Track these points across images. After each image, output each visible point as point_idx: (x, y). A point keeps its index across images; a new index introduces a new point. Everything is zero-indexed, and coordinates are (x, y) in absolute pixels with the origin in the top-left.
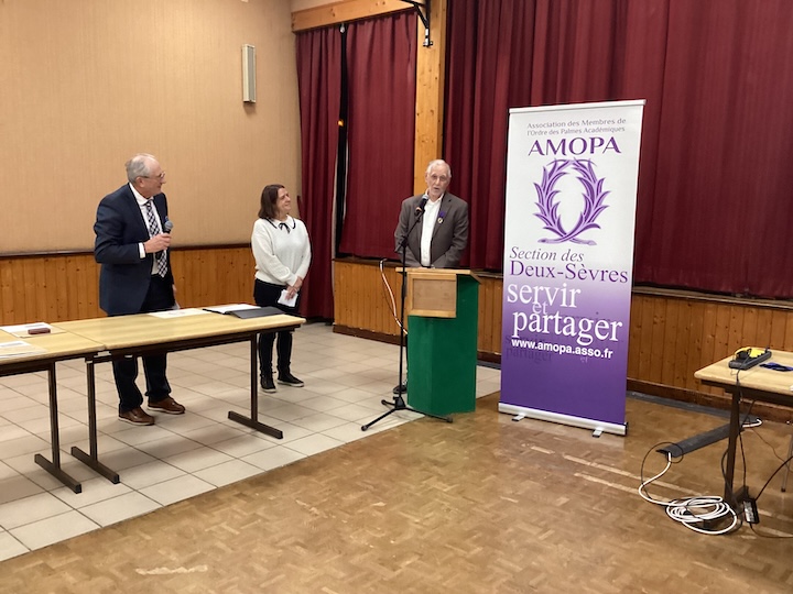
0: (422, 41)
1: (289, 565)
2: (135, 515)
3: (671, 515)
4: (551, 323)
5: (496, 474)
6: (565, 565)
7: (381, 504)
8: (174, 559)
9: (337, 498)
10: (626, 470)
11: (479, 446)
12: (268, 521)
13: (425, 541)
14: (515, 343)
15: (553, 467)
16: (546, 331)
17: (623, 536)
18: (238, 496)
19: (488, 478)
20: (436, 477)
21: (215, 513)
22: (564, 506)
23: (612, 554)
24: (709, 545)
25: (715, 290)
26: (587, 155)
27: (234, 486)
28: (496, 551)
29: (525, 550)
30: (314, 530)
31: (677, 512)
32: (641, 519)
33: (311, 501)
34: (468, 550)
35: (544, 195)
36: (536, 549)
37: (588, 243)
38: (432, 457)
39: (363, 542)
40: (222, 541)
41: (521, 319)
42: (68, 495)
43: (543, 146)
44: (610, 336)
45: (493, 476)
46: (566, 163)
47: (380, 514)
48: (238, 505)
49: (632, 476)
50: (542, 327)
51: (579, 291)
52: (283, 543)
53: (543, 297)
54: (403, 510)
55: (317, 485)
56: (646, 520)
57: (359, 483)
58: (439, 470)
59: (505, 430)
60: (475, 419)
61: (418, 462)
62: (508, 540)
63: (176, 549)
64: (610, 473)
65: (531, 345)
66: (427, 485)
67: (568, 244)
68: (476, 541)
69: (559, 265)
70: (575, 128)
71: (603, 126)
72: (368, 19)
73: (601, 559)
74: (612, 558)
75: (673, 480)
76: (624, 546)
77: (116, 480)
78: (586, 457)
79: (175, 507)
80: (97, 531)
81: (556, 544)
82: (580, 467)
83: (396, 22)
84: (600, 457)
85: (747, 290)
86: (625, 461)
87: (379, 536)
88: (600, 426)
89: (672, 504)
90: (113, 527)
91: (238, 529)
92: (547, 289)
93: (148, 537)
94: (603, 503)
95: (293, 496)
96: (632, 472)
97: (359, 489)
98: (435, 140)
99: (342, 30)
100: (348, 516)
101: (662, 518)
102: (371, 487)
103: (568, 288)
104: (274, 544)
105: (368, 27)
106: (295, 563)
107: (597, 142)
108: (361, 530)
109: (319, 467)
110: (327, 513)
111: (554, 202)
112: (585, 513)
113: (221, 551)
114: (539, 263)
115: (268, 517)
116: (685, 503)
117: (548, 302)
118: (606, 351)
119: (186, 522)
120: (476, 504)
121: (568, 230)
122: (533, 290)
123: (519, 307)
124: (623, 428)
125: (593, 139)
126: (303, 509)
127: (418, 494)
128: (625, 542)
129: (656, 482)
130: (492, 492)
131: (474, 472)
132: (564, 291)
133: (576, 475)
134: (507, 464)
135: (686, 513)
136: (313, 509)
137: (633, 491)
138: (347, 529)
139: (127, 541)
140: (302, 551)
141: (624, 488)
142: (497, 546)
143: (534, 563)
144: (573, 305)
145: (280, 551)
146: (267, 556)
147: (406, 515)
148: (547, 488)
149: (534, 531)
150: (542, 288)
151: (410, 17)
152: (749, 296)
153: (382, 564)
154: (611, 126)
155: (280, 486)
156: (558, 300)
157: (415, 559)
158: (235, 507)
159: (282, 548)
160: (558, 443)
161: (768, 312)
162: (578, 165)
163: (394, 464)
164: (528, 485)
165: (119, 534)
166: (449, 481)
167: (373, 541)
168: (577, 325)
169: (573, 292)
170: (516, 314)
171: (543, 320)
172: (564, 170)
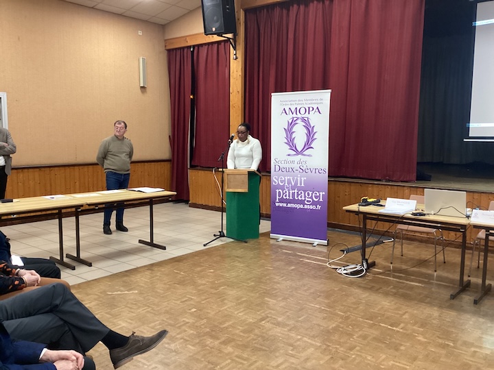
0: (232, 56)
3: (338, 271)
4: (293, 194)
14: (277, 204)
15: (291, 257)
16: (291, 198)
22: (292, 270)
26: (307, 115)
31: (341, 270)
35: (288, 133)
37: (308, 156)
41: (279, 192)
43: (287, 111)
44: (319, 199)
46: (298, 118)
50: (289, 196)
51: (305, 178)
53: (289, 182)
65: (285, 205)
67: (300, 156)
69: (296, 166)
70: (301, 102)
71: (313, 102)
82: (303, 257)
88: (316, 242)
92: (291, 178)
98: (240, 106)
103: (301, 177)
107: (311, 109)
111: (293, 137)
114: (287, 166)
117: (292, 184)
118: (318, 206)
121: (299, 150)
122: (285, 179)
123: (278, 187)
124: (326, 242)
125: (309, 108)
132: (299, 178)
135: (345, 270)
144: (303, 185)
148: (287, 264)
150: (289, 178)
154: (317, 102)
156: (296, 183)
160: (295, 249)
161: (395, 187)
162: (303, 120)
168: (305, 194)
169: (303, 179)
170: (277, 191)
171: (289, 193)
172: (297, 122)
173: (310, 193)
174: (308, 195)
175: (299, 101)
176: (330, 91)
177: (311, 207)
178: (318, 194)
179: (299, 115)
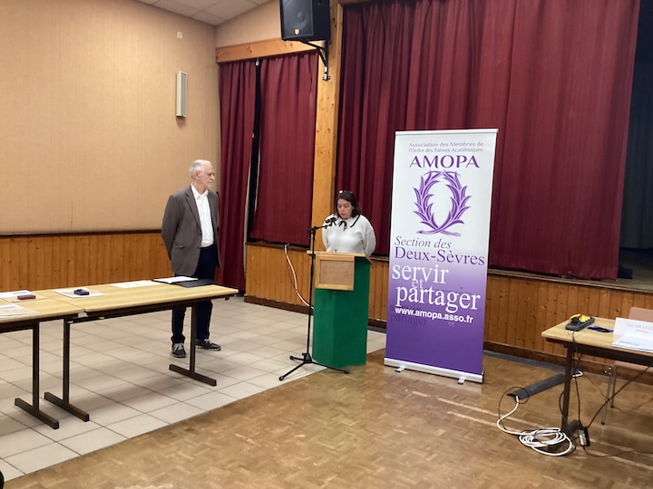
0: (321, 75)
1: (237, 482)
2: (107, 445)
3: (523, 442)
4: (426, 295)
5: (388, 412)
6: (449, 479)
7: (302, 436)
8: (144, 479)
9: (267, 432)
10: (485, 408)
11: (372, 391)
12: (214, 449)
13: (340, 463)
14: (398, 311)
15: (431, 407)
16: (422, 301)
17: (490, 458)
18: (187, 430)
19: (383, 416)
20: (342, 415)
21: (172, 444)
22: (442, 436)
23: (482, 471)
24: (553, 464)
25: (546, 272)
26: (454, 168)
27: (183, 423)
28: (396, 470)
29: (417, 469)
30: (253, 456)
31: (527, 440)
32: (501, 445)
33: (247, 434)
34: (374, 469)
35: (421, 197)
36: (425, 468)
37: (455, 234)
38: (337, 400)
39: (293, 464)
40: (181, 465)
41: (402, 292)
42: (47, 430)
43: (421, 160)
44: (471, 306)
45: (386, 414)
46: (438, 174)
47: (303, 444)
48: (189, 437)
49: (490, 413)
50: (419, 298)
51: (447, 271)
52: (230, 466)
53: (420, 275)
54: (319, 440)
55: (250, 422)
56: (505, 446)
57: (282, 420)
58: (344, 410)
59: (391, 379)
60: (367, 370)
61: (326, 404)
62: (404, 462)
63: (145, 471)
64: (474, 411)
65: (411, 312)
66: (336, 422)
67: (439, 235)
68: (380, 463)
69: (432, 251)
70: (445, 148)
71: (466, 147)
72: (279, 56)
73: (476, 474)
74: (483, 474)
75: (522, 415)
76: (491, 465)
77: (86, 418)
78: (454, 399)
79: (137, 439)
80: (77, 458)
81: (440, 464)
82: (451, 407)
83: (301, 60)
84: (464, 399)
85: (570, 272)
86: (485, 403)
87: (304, 460)
88: (463, 376)
89: (524, 434)
90: (89, 455)
91: (192, 456)
92: (423, 269)
93: (120, 463)
94: (472, 433)
95: (231, 430)
96: (491, 411)
97: (282, 425)
98: (331, 152)
99: (257, 64)
100: (278, 445)
101: (516, 444)
102: (292, 423)
103: (439, 269)
104: (222, 467)
105: (279, 62)
106: (241, 481)
107: (462, 159)
108: (289, 455)
109: (249, 408)
110: (261, 443)
111: (429, 203)
112: (460, 441)
113: (181, 473)
114: (418, 249)
115: (214, 446)
116: (533, 433)
117: (424, 279)
118: (468, 317)
119: (149, 451)
120: (376, 435)
121: (439, 224)
122: (413, 270)
123: (401, 282)
124: (481, 377)
125: (458, 157)
126: (241, 440)
127: (331, 428)
128: (491, 462)
129: (509, 418)
130: (387, 426)
131: (371, 411)
132: (436, 270)
133: (449, 412)
134: (395, 405)
135: (535, 440)
136: (249, 440)
137: (493, 424)
138: (279, 455)
139: (104, 466)
140: (246, 472)
141: (486, 422)
142: (396, 466)
143: (425, 478)
144: (443, 282)
145: (229, 472)
146: (219, 476)
147: (323, 444)
148: (429, 423)
149: (422, 455)
150: (419, 269)
151: (312, 57)
152: (571, 277)
153: (311, 481)
154: (472, 147)
155: (220, 422)
156: (432, 278)
157: (334, 477)
158: (186, 439)
159: (230, 469)
160: (433, 389)
161: (585, 289)
162: (448, 176)
163: (309, 406)
164: (413, 420)
165: (96, 461)
166: (353, 418)
167: (300, 463)
168: (446, 297)
169: (443, 271)
170: (399, 288)
171: (419, 293)
172: (436, 179)
173: (455, 295)
174: (452, 298)
175: (442, 145)
176: (496, 130)
177: (456, 318)
178: (469, 298)
179: (441, 169)
